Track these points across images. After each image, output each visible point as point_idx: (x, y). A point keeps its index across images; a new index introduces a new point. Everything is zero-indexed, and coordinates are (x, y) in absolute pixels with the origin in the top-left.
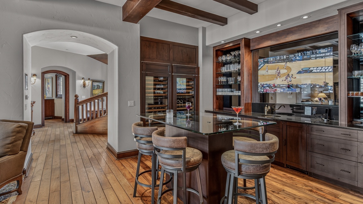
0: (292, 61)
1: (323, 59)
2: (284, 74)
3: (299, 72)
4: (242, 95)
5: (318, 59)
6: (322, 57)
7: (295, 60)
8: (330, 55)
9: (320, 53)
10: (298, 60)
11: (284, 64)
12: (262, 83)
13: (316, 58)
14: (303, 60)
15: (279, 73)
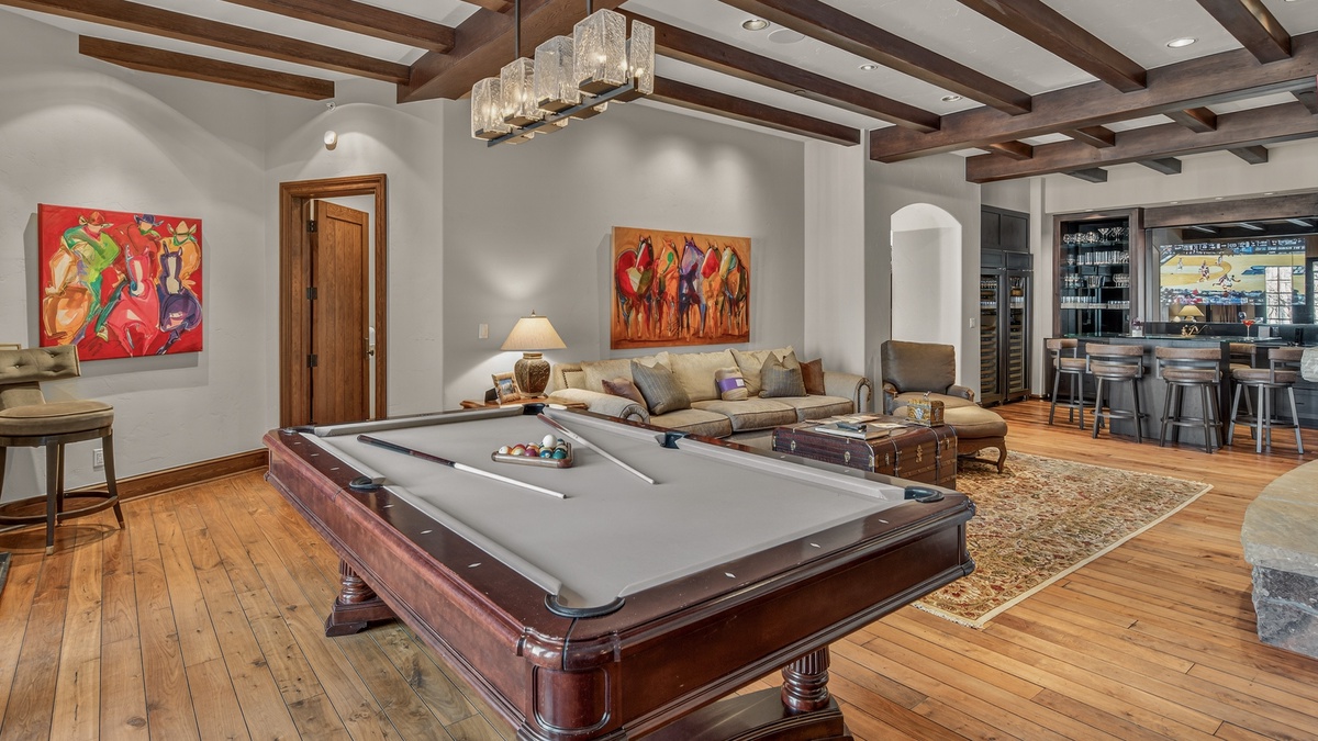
0: (1233, 253)
1: (1290, 255)
2: (1216, 275)
3: (1247, 273)
4: (1134, 308)
5: (1280, 255)
6: (1288, 251)
7: (1240, 253)
8: (1300, 250)
9: (1284, 245)
10: (1245, 253)
11: (1217, 257)
12: (1169, 288)
13: (1277, 252)
14: (1254, 253)
15: (1207, 272)
